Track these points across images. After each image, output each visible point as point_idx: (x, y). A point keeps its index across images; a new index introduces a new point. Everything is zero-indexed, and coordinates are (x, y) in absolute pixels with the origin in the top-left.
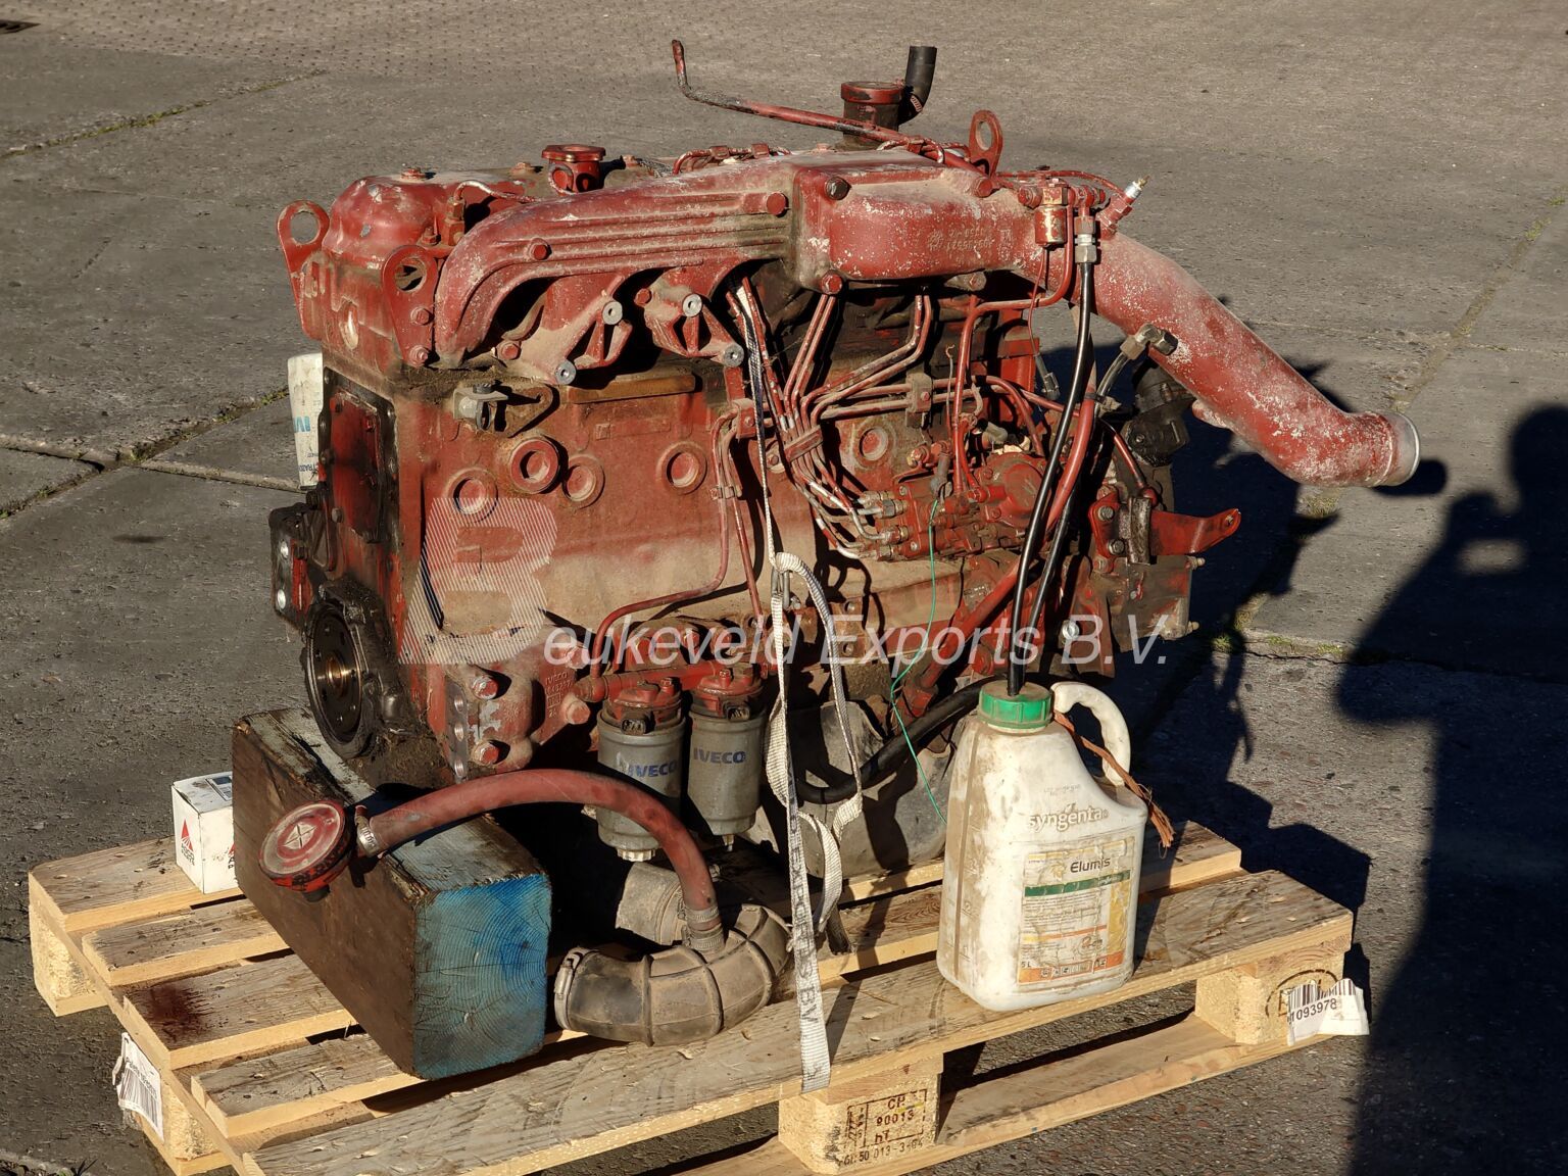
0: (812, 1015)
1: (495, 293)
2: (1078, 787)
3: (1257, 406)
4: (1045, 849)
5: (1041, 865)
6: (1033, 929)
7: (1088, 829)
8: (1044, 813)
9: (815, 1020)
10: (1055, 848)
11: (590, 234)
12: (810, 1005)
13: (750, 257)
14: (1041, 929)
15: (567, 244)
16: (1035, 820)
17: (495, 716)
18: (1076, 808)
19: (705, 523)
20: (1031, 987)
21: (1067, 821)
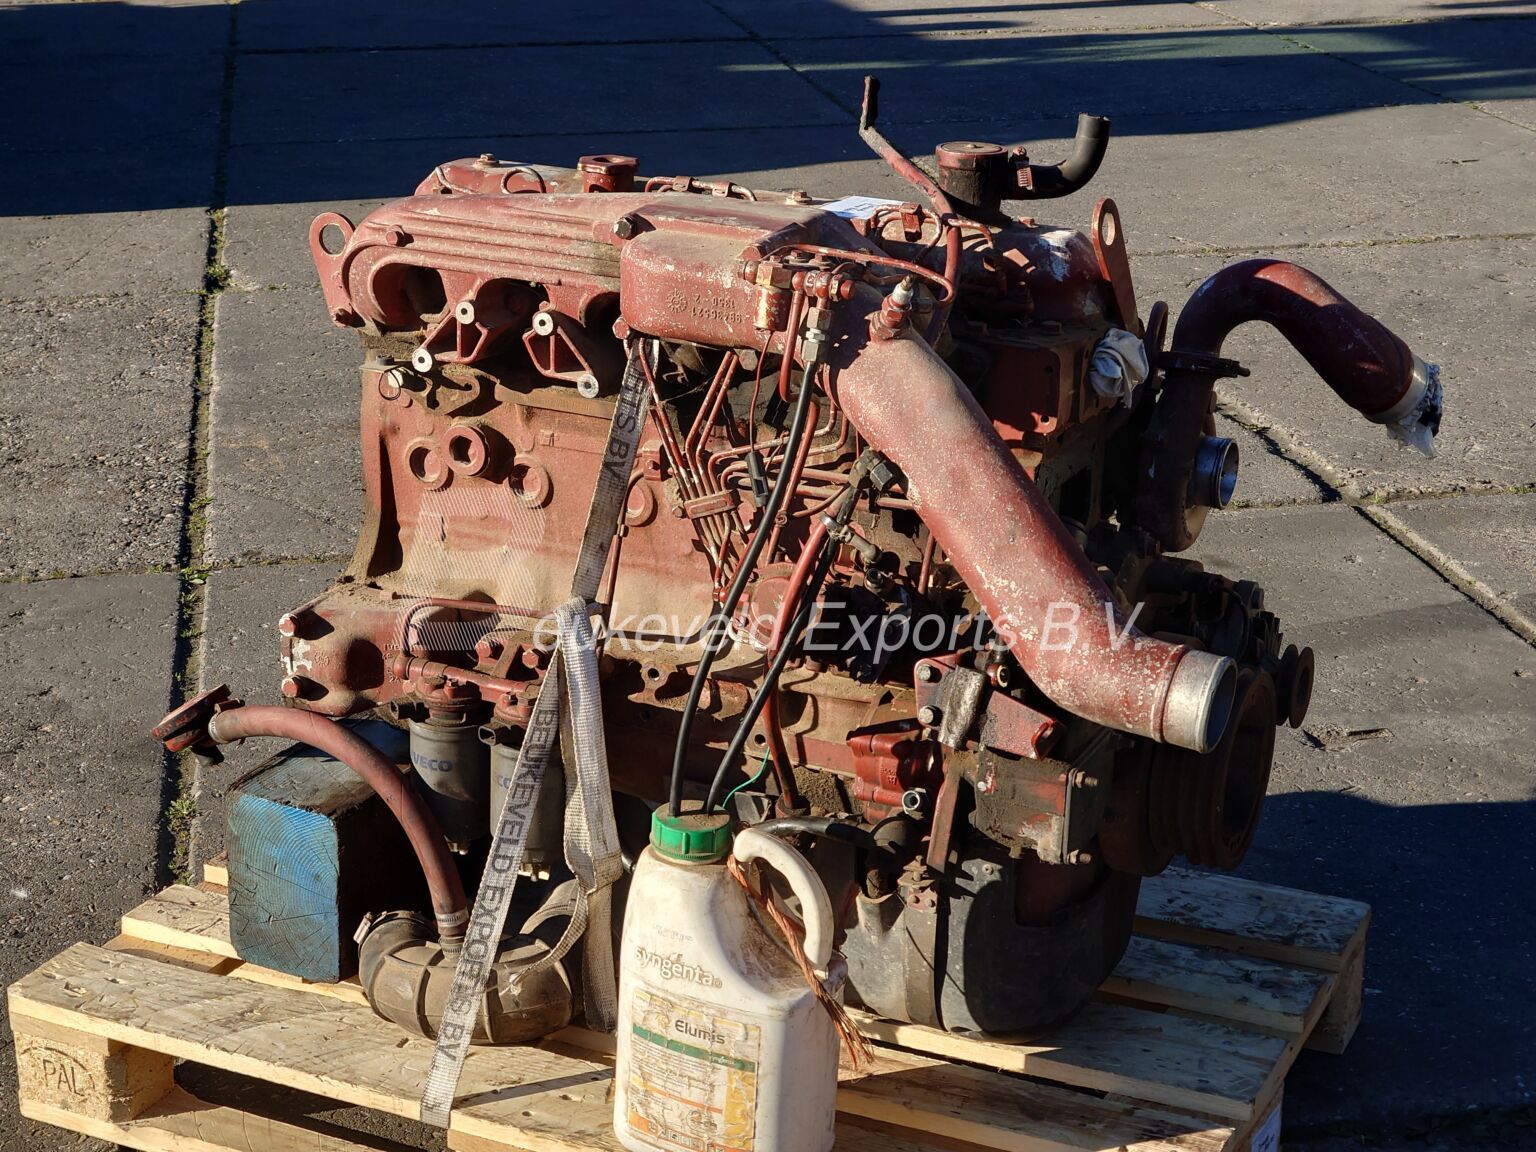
0: (452, 1051)
1: (369, 270)
2: (689, 938)
3: (986, 586)
4: (651, 990)
5: (646, 1007)
6: (639, 1072)
7: (693, 990)
8: (649, 950)
9: (454, 1058)
10: (661, 994)
11: (449, 231)
12: (452, 1041)
13: (610, 289)
14: (647, 1076)
15: (428, 236)
16: (641, 953)
17: (306, 655)
18: (683, 960)
19: (661, 563)
20: (641, 1136)
21: (671, 969)
